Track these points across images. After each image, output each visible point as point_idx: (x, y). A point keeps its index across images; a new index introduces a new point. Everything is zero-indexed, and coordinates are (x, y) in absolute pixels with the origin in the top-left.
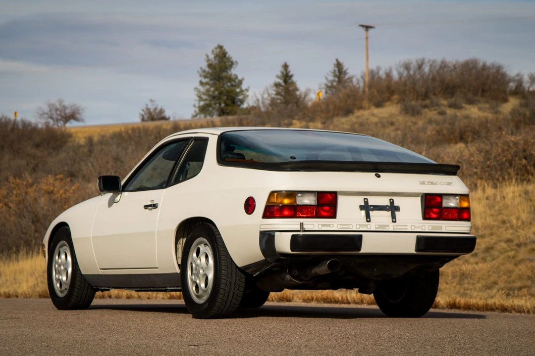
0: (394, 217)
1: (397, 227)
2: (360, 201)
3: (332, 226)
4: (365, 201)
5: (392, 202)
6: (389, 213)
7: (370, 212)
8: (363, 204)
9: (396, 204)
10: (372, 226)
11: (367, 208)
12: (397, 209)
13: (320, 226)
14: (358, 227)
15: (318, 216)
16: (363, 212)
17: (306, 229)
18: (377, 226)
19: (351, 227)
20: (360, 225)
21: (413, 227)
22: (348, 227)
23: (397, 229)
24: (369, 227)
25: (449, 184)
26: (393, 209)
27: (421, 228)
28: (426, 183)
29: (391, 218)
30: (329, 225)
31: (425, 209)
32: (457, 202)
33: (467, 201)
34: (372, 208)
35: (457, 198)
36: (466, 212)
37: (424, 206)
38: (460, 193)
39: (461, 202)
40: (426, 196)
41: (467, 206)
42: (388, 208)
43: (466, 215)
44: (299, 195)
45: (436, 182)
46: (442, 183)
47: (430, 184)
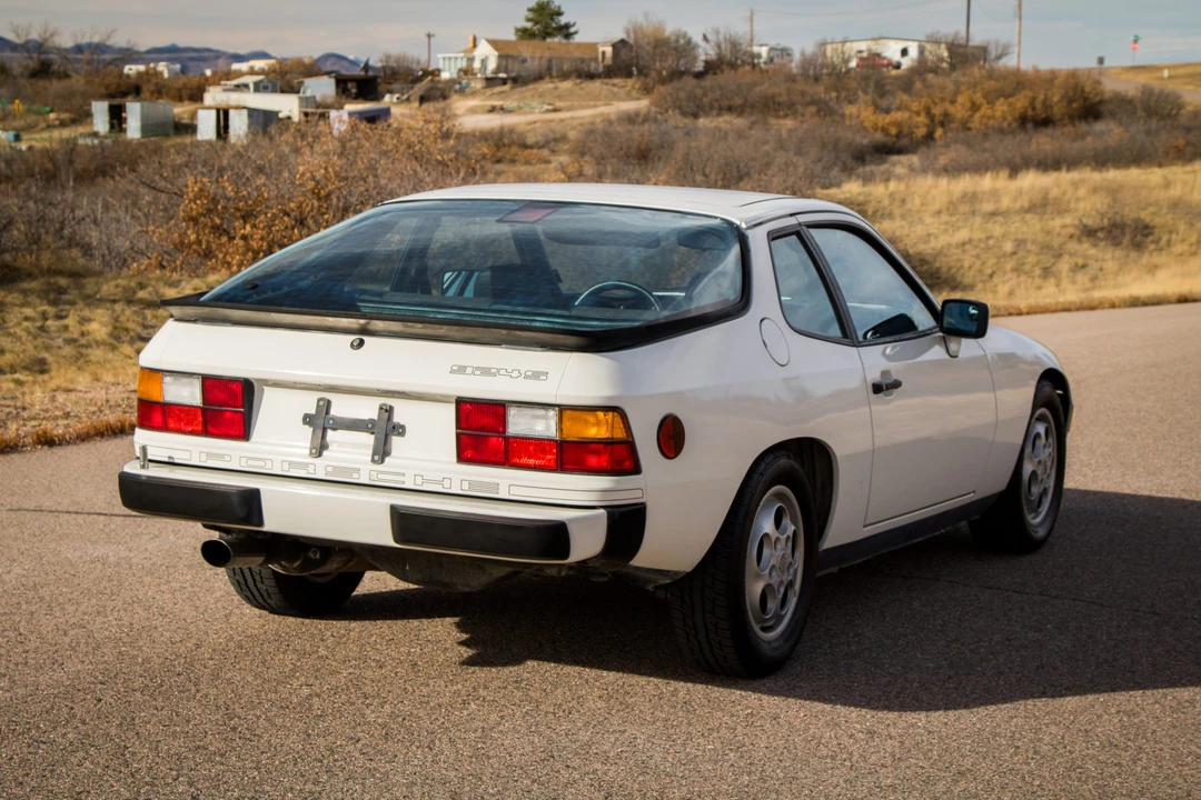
0: (382, 452)
1: (380, 476)
2: (309, 403)
3: (227, 458)
4: (318, 406)
5: (387, 411)
6: (368, 439)
7: (330, 433)
8: (313, 410)
9: (397, 419)
10: (320, 468)
11: (321, 423)
12: (400, 430)
13: (204, 457)
14: (286, 466)
15: (206, 431)
16: (309, 430)
17: (176, 461)
18: (330, 469)
19: (269, 465)
20: (290, 463)
21: (419, 480)
22: (262, 464)
23: (380, 480)
24: (311, 469)
25: (536, 375)
26: (385, 431)
27: (441, 482)
28: (469, 370)
29: (371, 452)
30: (221, 457)
31: (458, 435)
32: (553, 423)
33: (598, 423)
34: (331, 422)
35: (552, 413)
36: (596, 452)
37: (457, 428)
38: (559, 402)
39: (566, 424)
40: (461, 403)
41: (615, 436)
42: (370, 426)
43: (593, 461)
44: (168, 379)
45: (498, 370)
46: (515, 374)
47: (479, 372)
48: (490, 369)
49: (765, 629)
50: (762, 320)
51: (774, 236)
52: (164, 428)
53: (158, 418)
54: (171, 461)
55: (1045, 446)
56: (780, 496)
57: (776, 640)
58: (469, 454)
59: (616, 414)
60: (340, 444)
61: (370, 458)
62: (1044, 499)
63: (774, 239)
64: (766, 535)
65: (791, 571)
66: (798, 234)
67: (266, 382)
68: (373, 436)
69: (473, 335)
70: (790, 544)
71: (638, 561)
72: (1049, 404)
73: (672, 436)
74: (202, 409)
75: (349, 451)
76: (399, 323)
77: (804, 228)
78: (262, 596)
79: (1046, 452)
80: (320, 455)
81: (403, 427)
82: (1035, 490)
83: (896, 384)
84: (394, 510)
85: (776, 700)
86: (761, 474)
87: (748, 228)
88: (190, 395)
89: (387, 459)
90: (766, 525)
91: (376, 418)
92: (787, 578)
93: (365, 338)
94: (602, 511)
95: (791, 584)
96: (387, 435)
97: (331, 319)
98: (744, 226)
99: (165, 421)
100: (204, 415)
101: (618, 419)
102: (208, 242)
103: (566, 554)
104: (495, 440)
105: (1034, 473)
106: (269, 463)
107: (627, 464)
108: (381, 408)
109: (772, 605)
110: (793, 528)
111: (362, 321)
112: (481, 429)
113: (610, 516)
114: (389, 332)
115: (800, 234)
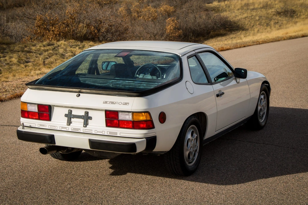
0: (86, 124)
1: (86, 131)
2: (66, 111)
3: (45, 126)
4: (69, 112)
5: (87, 113)
6: (82, 121)
7: (72, 119)
8: (67, 113)
9: (90, 115)
10: (70, 128)
11: (70, 116)
12: (91, 118)
13: (39, 126)
15: (39, 119)
16: (66, 118)
17: (32, 126)
18: (72, 129)
20: (62, 127)
21: (96, 132)
22: (54, 127)
23: (86, 132)
24: (67, 129)
25: (126, 104)
26: (87, 118)
27: (102, 132)
28: (108, 103)
29: (83, 124)
30: (43, 125)
31: (106, 120)
32: (131, 117)
33: (143, 116)
34: (72, 116)
35: (130, 114)
36: (143, 123)
37: (106, 118)
38: (132, 111)
39: (134, 117)
40: (106, 111)
41: (148, 119)
42: (83, 117)
43: (142, 126)
44: (28, 105)
45: (116, 102)
46: (120, 103)
47: (110, 103)
48: (114, 102)
49: (190, 163)
50: (186, 82)
51: (189, 57)
52: (28, 117)
53: (26, 115)
54: (30, 126)
55: (264, 101)
56: (193, 128)
57: (193, 165)
58: (109, 124)
59: (147, 113)
60: (75, 122)
61: (83, 126)
62: (264, 115)
63: (189, 58)
64: (189, 139)
65: (196, 147)
66: (195, 56)
67: (54, 106)
68: (83, 120)
69: (109, 93)
70: (195, 140)
71: (155, 150)
72: (265, 90)
73: (162, 118)
74: (38, 113)
75: (77, 124)
76: (89, 90)
77: (197, 54)
78: (57, 156)
79: (264, 103)
80: (70, 125)
81: (91, 117)
82: (261, 113)
83: (223, 93)
84: (90, 140)
85: (193, 183)
86: (187, 123)
87: (182, 56)
88: (35, 109)
89: (87, 126)
90: (189, 136)
91: (84, 115)
92: (195, 149)
93: (80, 94)
94: (145, 139)
95: (196, 150)
96: (87, 120)
97: (71, 89)
98: (180, 56)
99: (28, 115)
100: (39, 115)
101: (148, 114)
102: (43, 32)
103: (136, 151)
104: (116, 121)
105: (261, 109)
106: (56, 127)
107: (151, 126)
108: (85, 113)
109: (191, 157)
110: (196, 135)
111: (79, 90)
112: (112, 118)
113: (147, 140)
114: (87, 92)
115: (196, 56)
